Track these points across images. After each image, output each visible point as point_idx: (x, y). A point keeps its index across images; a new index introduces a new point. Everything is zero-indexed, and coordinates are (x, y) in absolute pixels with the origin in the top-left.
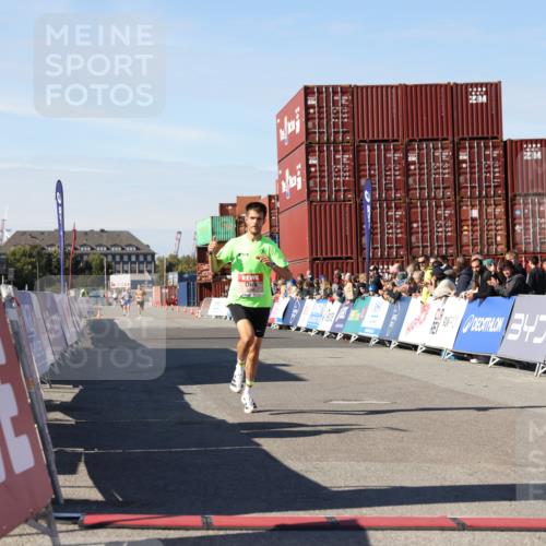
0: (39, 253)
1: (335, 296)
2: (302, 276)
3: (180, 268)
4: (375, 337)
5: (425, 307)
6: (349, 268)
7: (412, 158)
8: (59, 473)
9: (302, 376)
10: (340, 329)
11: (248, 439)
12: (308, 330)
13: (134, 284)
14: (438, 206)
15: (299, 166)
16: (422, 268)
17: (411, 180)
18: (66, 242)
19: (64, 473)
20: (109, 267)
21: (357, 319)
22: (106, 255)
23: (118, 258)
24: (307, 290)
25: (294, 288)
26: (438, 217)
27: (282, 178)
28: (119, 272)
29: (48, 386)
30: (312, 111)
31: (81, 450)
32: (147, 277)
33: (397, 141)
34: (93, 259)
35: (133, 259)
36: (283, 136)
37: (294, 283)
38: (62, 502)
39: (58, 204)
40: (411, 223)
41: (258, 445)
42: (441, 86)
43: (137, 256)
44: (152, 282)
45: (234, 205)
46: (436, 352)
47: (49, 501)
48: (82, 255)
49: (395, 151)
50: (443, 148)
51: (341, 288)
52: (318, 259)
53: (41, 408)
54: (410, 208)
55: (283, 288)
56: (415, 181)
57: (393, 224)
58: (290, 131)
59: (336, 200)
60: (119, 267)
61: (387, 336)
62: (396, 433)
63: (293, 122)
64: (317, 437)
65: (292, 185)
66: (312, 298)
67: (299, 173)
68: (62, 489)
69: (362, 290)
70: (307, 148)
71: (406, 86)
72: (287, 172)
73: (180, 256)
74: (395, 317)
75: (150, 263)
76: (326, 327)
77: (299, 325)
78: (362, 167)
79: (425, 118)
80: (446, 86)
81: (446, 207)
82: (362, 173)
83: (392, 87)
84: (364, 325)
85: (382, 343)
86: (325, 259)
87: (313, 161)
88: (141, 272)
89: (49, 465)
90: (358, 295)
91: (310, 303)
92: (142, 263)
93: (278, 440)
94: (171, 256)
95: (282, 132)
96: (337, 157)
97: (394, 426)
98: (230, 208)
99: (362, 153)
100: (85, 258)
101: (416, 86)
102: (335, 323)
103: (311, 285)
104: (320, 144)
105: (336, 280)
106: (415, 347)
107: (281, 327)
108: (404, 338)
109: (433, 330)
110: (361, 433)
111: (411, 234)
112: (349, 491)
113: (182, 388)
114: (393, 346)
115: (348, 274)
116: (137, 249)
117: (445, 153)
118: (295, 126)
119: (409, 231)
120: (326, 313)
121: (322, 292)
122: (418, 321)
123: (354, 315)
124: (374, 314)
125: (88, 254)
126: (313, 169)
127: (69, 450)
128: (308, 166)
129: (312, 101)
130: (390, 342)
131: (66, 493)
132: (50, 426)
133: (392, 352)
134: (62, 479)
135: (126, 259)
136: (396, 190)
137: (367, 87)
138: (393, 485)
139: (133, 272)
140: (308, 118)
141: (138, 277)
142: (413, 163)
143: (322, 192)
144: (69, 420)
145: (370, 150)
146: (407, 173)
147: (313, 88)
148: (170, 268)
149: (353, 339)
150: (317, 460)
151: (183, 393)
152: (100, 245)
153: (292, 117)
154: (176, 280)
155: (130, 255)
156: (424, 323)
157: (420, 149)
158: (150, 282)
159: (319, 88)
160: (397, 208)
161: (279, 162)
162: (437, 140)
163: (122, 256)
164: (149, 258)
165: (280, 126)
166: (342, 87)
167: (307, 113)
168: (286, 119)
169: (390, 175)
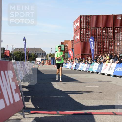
0: (21, 53)
1: (86, 63)
2: (79, 58)
3: (52, 56)
4: (95, 72)
5: (107, 65)
6: (90, 56)
7: (104, 32)
8: (25, 102)
9: (79, 81)
10: (88, 70)
11: (67, 94)
12: (80, 70)
13: (42, 60)
14: (110, 42)
15: (79, 34)
16: (106, 56)
17: (104, 37)
18: (27, 51)
19: (26, 102)
20: (36, 56)
21: (91, 68)
22: (35, 53)
23: (38, 54)
24: (80, 61)
25: (77, 61)
26: (110, 45)
27: (75, 36)
28: (38, 57)
29: (23, 82)
30: (82, 21)
31: (30, 97)
32: (44, 58)
33: (101, 28)
34: (33, 54)
35: (41, 54)
36: (75, 27)
37: (77, 60)
38: (26, 108)
39: (24, 42)
40: (104, 46)
41: (69, 96)
42: (111, 15)
43: (42, 54)
44: (46, 59)
45: (64, 42)
46: (109, 75)
47: (23, 108)
48: (30, 53)
49: (100, 30)
50: (111, 29)
51: (88, 61)
52: (83, 54)
53: (21, 87)
54: (103, 43)
55: (75, 61)
56: (105, 37)
57: (100, 46)
58: (77, 25)
59: (87, 41)
60: (38, 56)
61: (98, 72)
62: (100, 93)
63: (77, 24)
64: (82, 94)
65: (77, 38)
66: (81, 63)
67: (79, 35)
68: (26, 105)
69: (93, 61)
70: (80, 29)
71: (103, 15)
72: (76, 35)
73: (52, 54)
74: (100, 67)
75: (45, 55)
76: (84, 69)
77: (78, 69)
78: (93, 34)
79: (107, 23)
80: (112, 15)
81: (112, 43)
82: (93, 35)
83: (100, 16)
84: (93, 69)
85: (97, 73)
86: (84, 54)
87: (82, 32)
88: (43, 57)
89: (23, 100)
90: (92, 62)
91: (81, 64)
92: (43, 55)
93: (74, 95)
94: (50, 54)
95: (75, 26)
96: (87, 31)
97: (100, 92)
98: (63, 43)
99: (93, 30)
100: (31, 54)
101: (105, 15)
102: (86, 69)
103: (81, 60)
104: (83, 28)
105: (87, 59)
106: (104, 74)
107: (74, 70)
108: (102, 72)
109: (109, 70)
110: (92, 93)
111: (104, 49)
112: (90, 106)
113: (52, 83)
114: (99, 74)
115: (89, 58)
116: (42, 52)
117: (112, 31)
118: (78, 24)
119: (103, 48)
120: (84, 66)
121: (83, 62)
122: (105, 68)
123: (91, 67)
124: (95, 66)
125: (31, 53)
126: (82, 34)
127: (27, 96)
128: (81, 33)
129: (82, 19)
130: (99, 73)
131: (27, 106)
132: (23, 91)
133: (99, 75)
134: (26, 103)
135: (40, 54)
136: (100, 39)
137: (94, 16)
138: (99, 105)
139: (41, 57)
140: (81, 23)
141: (42, 58)
142: (104, 33)
143: (84, 39)
144: (27, 90)
145: (95, 30)
146: (103, 35)
147: (82, 16)
148: (50, 56)
149: (90, 72)
150: (82, 99)
151: (52, 84)
152: (34, 51)
153: (77, 23)
154: (51, 59)
155: (41, 53)
156: (107, 69)
157: (106, 30)
158: (45, 59)
159: (83, 16)
160: (101, 43)
161: (74, 32)
162: (110, 27)
163: (39, 53)
164: (45, 54)
165: (74, 24)
166: (88, 16)
167: (81, 22)
168: (76, 23)
169: (99, 35)
